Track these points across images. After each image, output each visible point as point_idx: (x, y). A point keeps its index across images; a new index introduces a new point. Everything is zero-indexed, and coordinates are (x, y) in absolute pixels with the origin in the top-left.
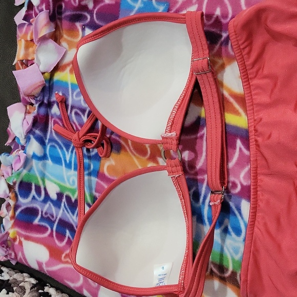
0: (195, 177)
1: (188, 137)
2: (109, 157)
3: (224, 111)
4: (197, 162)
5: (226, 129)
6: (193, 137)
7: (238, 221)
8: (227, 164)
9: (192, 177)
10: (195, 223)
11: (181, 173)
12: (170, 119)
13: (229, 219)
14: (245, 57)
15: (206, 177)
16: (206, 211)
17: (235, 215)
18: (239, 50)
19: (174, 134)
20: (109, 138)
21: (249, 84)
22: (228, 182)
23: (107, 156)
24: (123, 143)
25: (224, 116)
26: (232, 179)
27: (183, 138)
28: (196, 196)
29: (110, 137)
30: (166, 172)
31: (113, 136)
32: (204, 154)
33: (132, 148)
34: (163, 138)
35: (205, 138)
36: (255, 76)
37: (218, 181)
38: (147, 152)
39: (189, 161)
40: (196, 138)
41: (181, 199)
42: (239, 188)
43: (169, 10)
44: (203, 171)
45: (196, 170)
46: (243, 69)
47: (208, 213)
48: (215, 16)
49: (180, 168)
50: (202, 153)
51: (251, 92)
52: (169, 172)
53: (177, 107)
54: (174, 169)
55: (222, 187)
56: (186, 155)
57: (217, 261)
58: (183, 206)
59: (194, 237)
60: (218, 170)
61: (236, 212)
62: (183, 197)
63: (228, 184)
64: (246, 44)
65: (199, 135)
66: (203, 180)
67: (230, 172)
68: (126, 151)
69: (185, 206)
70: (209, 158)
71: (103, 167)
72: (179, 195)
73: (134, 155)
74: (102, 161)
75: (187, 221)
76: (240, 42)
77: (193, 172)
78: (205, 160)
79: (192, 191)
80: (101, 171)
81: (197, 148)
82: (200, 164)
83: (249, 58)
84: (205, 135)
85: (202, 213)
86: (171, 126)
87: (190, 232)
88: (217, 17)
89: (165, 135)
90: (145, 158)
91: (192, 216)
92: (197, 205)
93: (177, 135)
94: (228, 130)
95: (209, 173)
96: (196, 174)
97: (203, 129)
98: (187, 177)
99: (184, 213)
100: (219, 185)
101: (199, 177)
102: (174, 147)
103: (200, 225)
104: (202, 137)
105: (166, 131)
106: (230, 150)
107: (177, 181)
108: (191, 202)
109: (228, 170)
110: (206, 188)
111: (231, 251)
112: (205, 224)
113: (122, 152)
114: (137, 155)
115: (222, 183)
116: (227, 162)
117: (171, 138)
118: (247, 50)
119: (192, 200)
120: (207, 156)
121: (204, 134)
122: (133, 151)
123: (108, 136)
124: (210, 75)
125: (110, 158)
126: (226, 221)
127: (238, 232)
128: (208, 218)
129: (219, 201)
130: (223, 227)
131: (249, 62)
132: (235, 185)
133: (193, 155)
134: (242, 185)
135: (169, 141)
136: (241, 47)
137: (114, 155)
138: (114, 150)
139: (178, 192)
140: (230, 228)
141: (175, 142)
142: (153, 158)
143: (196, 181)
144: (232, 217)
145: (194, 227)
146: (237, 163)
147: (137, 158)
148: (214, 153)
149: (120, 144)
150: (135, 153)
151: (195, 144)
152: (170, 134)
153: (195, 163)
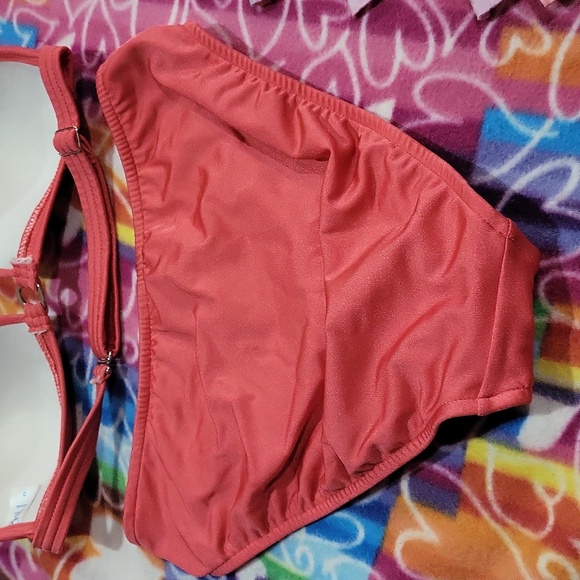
0: (78, 335)
3: (115, 220)
4: (80, 309)
6: (74, 264)
9: (74, 334)
10: (81, 416)
11: (45, 328)
12: (25, 233)
13: (124, 408)
14: (126, 127)
16: (93, 396)
17: (132, 401)
18: (114, 117)
19: (29, 259)
21: (136, 173)
22: (121, 344)
25: (116, 229)
26: (127, 338)
34: (14, 266)
36: (146, 162)
37: (101, 342)
39: (71, 307)
40: (78, 267)
42: (136, 354)
43: (37, 41)
45: (79, 323)
46: (124, 148)
48: (98, 55)
51: (138, 188)
53: (37, 212)
54: (36, 320)
55: (108, 353)
56: (67, 296)
57: (110, 482)
61: (134, 398)
63: (120, 348)
64: (124, 105)
65: (82, 261)
67: (125, 326)
76: (114, 103)
77: (75, 326)
79: (75, 359)
81: (80, 284)
82: (84, 314)
83: (131, 128)
85: (89, 398)
86: (27, 245)
88: (102, 55)
89: (16, 263)
92: (83, 385)
93: (33, 261)
94: (121, 253)
95: (90, 329)
96: (81, 329)
100: (102, 349)
101: (84, 335)
104: (86, 265)
105: (19, 255)
106: (124, 289)
107: (44, 341)
109: (121, 323)
116: (120, 309)
117: (26, 266)
118: (127, 115)
119: (75, 375)
121: (88, 261)
124: (82, 157)
126: (121, 412)
130: (117, 423)
131: (132, 136)
132: (131, 350)
133: (75, 297)
135: (24, 271)
136: (117, 111)
139: (49, 360)
140: (126, 424)
141: (31, 274)
143: (80, 341)
144: (128, 406)
146: (134, 312)
151: (77, 277)
152: (24, 259)
153: (78, 311)
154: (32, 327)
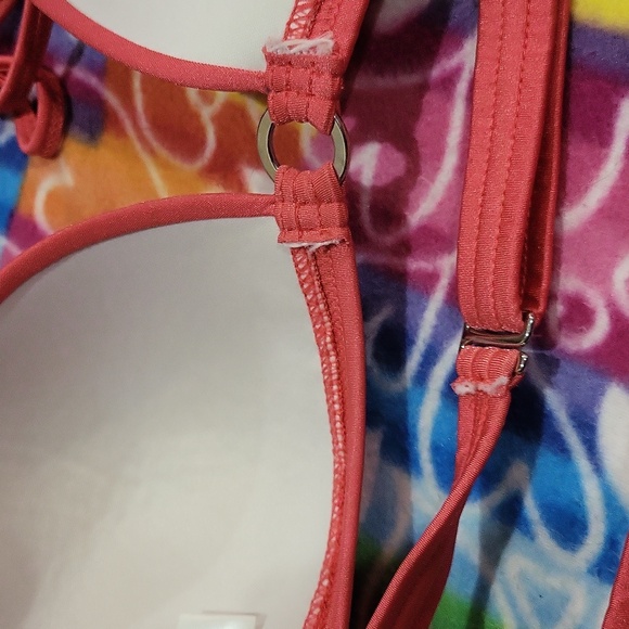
0: (395, 261)
1: (384, 83)
2: (54, 155)
4: (412, 196)
5: (569, 49)
6: (408, 80)
7: (575, 478)
8: (558, 214)
9: (380, 259)
10: (374, 460)
11: (337, 234)
13: (531, 462)
15: (446, 264)
16: (427, 415)
17: (563, 449)
19: (324, 44)
20: (64, 81)
22: (551, 297)
23: (49, 150)
24: (112, 99)
26: (570, 282)
27: (361, 83)
28: (390, 346)
29: (67, 74)
30: (268, 227)
31: (79, 73)
32: (451, 160)
33: (144, 123)
34: (272, 59)
35: (462, 87)
37: (510, 287)
38: (202, 142)
40: (423, 88)
41: (324, 354)
42: (600, 329)
44: (435, 238)
45: (403, 231)
47: (438, 423)
49: (334, 211)
50: (439, 155)
52: (286, 228)
54: (308, 212)
55: (525, 319)
56: (369, 163)
58: (328, 384)
59: (362, 518)
60: (515, 232)
61: (573, 439)
62: (334, 342)
63: (547, 307)
65: (436, 72)
66: (432, 278)
67: (567, 253)
68: (121, 133)
69: (336, 382)
70: (476, 175)
71: (33, 194)
72: (319, 333)
73: (152, 152)
74: (31, 171)
75: (342, 449)
77: (389, 240)
78: (449, 188)
79: (377, 320)
80: (23, 210)
81: (422, 131)
82: (425, 206)
84: (466, 76)
85: (411, 421)
86: (316, 6)
87: (350, 498)
89: (282, 48)
90: (191, 169)
91: (365, 434)
92: (393, 387)
93: (336, 49)
94: (583, 50)
95: (469, 246)
96: (405, 247)
97: (458, 45)
98: (361, 258)
99: (332, 413)
100: (513, 307)
101: (415, 265)
102: (321, 106)
103: (396, 473)
104: (448, 82)
105: (289, 32)
106: (578, 151)
107: (314, 270)
108: (367, 370)
109: (556, 240)
110: (440, 316)
111: (525, 606)
112: (419, 472)
113: (108, 138)
114: (163, 153)
115: (526, 300)
116: (560, 203)
117: (309, 63)
119: (370, 361)
120: (462, 170)
121: (458, 71)
122: (148, 134)
123: (60, 70)
125: (62, 160)
126: (518, 472)
127: (569, 527)
128: (436, 449)
129: (503, 380)
130: (497, 496)
132: (580, 314)
133: (398, 163)
134: (616, 316)
135: (299, 75)
137: (73, 148)
138: (74, 130)
139: (316, 318)
140: (531, 509)
141: (325, 84)
142: (225, 167)
143: (399, 278)
144: (546, 459)
145: (369, 476)
146: (609, 213)
147: (164, 166)
148: (504, 152)
149: (99, 104)
150: (155, 144)
151: (415, 113)
152: (305, 44)
153: (405, 202)
154: (288, 228)
